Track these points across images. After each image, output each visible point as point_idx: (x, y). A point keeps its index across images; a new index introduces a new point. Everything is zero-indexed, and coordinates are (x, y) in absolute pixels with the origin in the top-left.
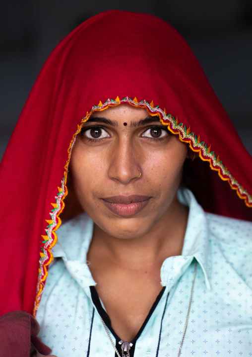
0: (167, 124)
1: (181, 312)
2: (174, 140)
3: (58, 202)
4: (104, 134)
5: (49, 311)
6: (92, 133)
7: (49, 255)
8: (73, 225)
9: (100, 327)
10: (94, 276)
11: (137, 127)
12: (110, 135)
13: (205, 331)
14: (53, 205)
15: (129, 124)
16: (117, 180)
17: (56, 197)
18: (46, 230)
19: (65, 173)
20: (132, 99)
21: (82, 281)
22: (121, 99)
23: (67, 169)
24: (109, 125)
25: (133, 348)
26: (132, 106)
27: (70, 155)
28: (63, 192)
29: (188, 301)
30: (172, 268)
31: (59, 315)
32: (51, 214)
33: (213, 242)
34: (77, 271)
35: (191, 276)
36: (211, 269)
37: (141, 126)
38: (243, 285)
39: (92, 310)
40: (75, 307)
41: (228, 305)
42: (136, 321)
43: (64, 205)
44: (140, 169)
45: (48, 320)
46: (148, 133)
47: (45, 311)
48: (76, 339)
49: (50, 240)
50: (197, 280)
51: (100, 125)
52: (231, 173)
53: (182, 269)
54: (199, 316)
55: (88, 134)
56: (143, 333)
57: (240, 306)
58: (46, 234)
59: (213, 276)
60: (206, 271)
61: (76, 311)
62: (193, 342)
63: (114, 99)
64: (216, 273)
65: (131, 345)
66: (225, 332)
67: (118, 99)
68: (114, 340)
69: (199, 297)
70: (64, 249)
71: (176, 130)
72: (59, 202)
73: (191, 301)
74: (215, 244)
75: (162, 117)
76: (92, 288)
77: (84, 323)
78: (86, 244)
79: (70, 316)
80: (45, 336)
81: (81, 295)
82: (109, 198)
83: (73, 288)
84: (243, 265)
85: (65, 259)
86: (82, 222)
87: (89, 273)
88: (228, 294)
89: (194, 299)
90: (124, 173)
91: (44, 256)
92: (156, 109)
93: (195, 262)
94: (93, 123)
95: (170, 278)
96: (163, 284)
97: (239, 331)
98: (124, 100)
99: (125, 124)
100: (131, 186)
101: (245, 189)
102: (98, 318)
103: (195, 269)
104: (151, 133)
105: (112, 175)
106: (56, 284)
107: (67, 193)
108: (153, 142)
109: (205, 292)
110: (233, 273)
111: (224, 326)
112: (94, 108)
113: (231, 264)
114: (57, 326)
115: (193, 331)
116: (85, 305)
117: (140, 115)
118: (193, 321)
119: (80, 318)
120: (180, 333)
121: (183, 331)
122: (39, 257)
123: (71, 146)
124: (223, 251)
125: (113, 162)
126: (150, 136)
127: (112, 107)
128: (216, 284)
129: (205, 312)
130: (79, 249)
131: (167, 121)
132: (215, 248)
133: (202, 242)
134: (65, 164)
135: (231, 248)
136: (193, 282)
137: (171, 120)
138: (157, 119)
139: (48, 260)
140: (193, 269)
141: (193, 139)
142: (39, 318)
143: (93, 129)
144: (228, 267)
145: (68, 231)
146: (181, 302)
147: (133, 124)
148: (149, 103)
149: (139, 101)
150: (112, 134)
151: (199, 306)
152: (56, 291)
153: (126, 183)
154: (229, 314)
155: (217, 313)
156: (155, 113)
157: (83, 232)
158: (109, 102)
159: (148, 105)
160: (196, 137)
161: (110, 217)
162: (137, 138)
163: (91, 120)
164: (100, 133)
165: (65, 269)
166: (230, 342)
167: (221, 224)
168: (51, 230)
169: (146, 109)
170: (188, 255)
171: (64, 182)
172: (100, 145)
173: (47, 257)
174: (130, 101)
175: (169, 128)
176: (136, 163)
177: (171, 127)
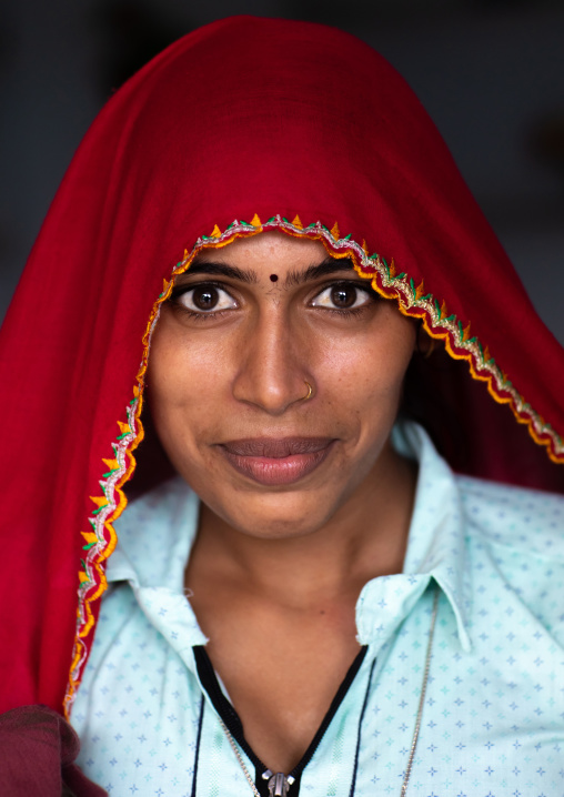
0: (370, 276)
1: (403, 704)
2: (385, 311)
3: (120, 456)
4: (224, 300)
5: (100, 703)
6: (196, 300)
7: (98, 580)
8: (152, 506)
9: (219, 739)
10: (203, 623)
11: (301, 284)
12: (238, 303)
13: (461, 746)
14: (108, 462)
15: (282, 277)
16: (257, 406)
17: (114, 445)
18: (92, 520)
19: (137, 391)
20: (290, 221)
21: (174, 636)
22: (263, 221)
23: (141, 382)
24: (235, 280)
25: (297, 785)
26: (289, 236)
27: (147, 348)
28: (131, 432)
29: (420, 678)
30: (382, 603)
31: (123, 713)
32: (102, 483)
33: (474, 543)
34: (163, 612)
35: (425, 620)
36: (469, 603)
37: (310, 281)
38: (546, 641)
39: (198, 699)
40: (159, 692)
41: (512, 686)
42: (301, 723)
43: (133, 462)
44: (308, 377)
45: (97, 724)
46: (325, 299)
47: (90, 703)
48: (163, 767)
49: (101, 544)
50: (439, 631)
51: (215, 279)
52: (514, 386)
53: (405, 604)
54: (446, 713)
55: (187, 300)
56: (317, 754)
57: (538, 687)
58: (91, 529)
59: (475, 618)
60: (460, 608)
61: (162, 704)
62: (433, 772)
63: (248, 221)
64: (483, 613)
65: (291, 780)
66: (506, 747)
67: (256, 221)
68: (252, 769)
69: (444, 668)
70: (132, 562)
71: (391, 290)
72: (123, 456)
73: (427, 679)
74: (479, 547)
75: (359, 260)
76: (199, 652)
77: (182, 731)
78: (183, 548)
79: (147, 715)
80: (91, 762)
81: (173, 667)
82: (234, 443)
83: (154, 649)
84: (543, 594)
85: (135, 585)
86: (172, 498)
87: (190, 617)
88: (511, 660)
89: (433, 673)
90: (272, 390)
91: (86, 578)
92: (344, 242)
93: (433, 587)
94: (199, 277)
95: (377, 626)
96: (362, 639)
97: (538, 746)
98: (272, 224)
99: (274, 278)
101: (546, 421)
102: (212, 719)
103: (435, 604)
104: (333, 296)
105: (242, 392)
106: (115, 641)
107: (142, 435)
108: (338, 319)
109: (457, 657)
110: (521, 613)
111: (503, 734)
112: (202, 242)
113: (517, 592)
114: (118, 737)
115: (432, 748)
116: (183, 689)
117: (309, 256)
118: (432, 725)
119: (172, 718)
120: (403, 751)
121: (409, 746)
122: (77, 583)
123: (150, 328)
124: (496, 562)
125: (247, 367)
126: (330, 304)
127: (243, 238)
128: (484, 637)
129: (458, 702)
130: (168, 560)
131: (369, 269)
132: (479, 556)
133: (448, 542)
134: (138, 368)
135: (515, 555)
136: (431, 634)
137: (378, 267)
138: (347, 264)
139: (95, 589)
140: (429, 604)
141: (431, 308)
142: (76, 722)
143: (198, 290)
144: (509, 599)
145: (141, 518)
146: (403, 681)
147: (293, 278)
148: (329, 229)
149: (305, 225)
150: (243, 301)
151: (445, 690)
152: (114, 657)
153: (277, 413)
154: (514, 706)
155: (487, 704)
156: (342, 250)
157: (175, 522)
158: (237, 227)
159: (326, 233)
160: (437, 304)
161: (237, 487)
162: (301, 310)
163: (195, 268)
164: (215, 299)
165: (135, 606)
166: (516, 771)
167: (492, 501)
168: (102, 520)
169: (322, 242)
170: (419, 571)
171: (134, 411)
172: (214, 327)
173: (94, 584)
174: (284, 224)
175: (374, 285)
177: (379, 284)
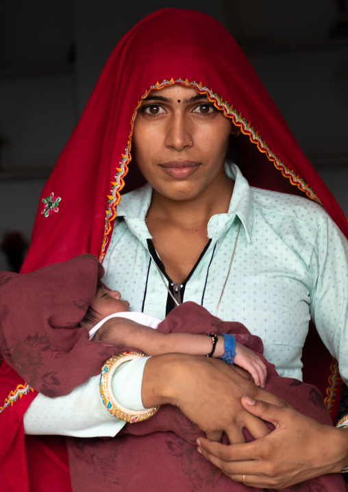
0: (213, 101)
1: (225, 262)
2: (219, 115)
3: (123, 167)
4: (161, 110)
5: (113, 262)
6: (151, 110)
7: (113, 213)
9: (156, 272)
10: (151, 231)
11: (189, 103)
12: (166, 111)
13: (245, 276)
14: (118, 169)
15: (182, 101)
16: (172, 147)
17: (120, 163)
18: (111, 191)
19: (129, 142)
20: (184, 80)
21: (140, 235)
22: (175, 80)
23: (130, 139)
24: (165, 103)
25: (184, 288)
26: (184, 86)
27: (133, 126)
28: (127, 158)
29: (232, 253)
30: (217, 224)
31: (121, 265)
32: (116, 177)
33: (255, 208)
34: (136, 227)
35: (234, 232)
36: (252, 228)
37: (192, 102)
39: (149, 260)
40: (135, 258)
41: (266, 257)
43: (127, 169)
44: (192, 139)
46: (198, 109)
47: (109, 263)
48: (135, 282)
49: (115, 200)
50: (240, 237)
51: (158, 104)
52: (268, 147)
53: (226, 225)
54: (240, 265)
55: (148, 111)
56: (192, 278)
57: (276, 258)
58: (111, 194)
59: (254, 233)
60: (247, 226)
61: (135, 261)
62: (234, 284)
63: (169, 80)
64: (257, 231)
65: (182, 286)
66: (262, 276)
67: (172, 80)
68: (167, 283)
69: (241, 250)
70: (126, 212)
71: (221, 107)
73: (234, 253)
74: (257, 209)
75: (209, 95)
76: (148, 240)
77: (142, 270)
78: (145, 208)
79: (130, 265)
81: (140, 249)
82: (166, 164)
83: (133, 243)
85: (126, 218)
87: (146, 229)
88: (266, 248)
89: (236, 251)
90: (178, 141)
91: (109, 213)
92: (204, 89)
93: (237, 221)
94: (152, 102)
95: (215, 231)
96: (210, 236)
97: (274, 277)
98: (178, 81)
99: (179, 101)
100: (183, 153)
102: (154, 266)
103: (239, 228)
104: (201, 109)
105: (169, 143)
107: (131, 158)
108: (202, 117)
109: (246, 246)
110: (270, 231)
111: (261, 272)
112: (153, 87)
113: (271, 226)
114: (119, 273)
115: (235, 276)
116: (143, 256)
117: (191, 93)
118: (235, 268)
119: (139, 266)
120: (224, 277)
121: (226, 276)
123: (133, 119)
124: (263, 215)
125: (169, 133)
126: (200, 112)
127: (167, 87)
129: (245, 261)
131: (213, 99)
132: (256, 212)
133: (244, 203)
134: (129, 134)
135: (271, 212)
136: (237, 238)
137: (217, 98)
138: (205, 96)
139: (112, 217)
140: (236, 228)
141: (235, 115)
143: (151, 107)
144: (267, 227)
146: (225, 254)
147: (186, 101)
148: (198, 83)
149: (190, 82)
150: (168, 110)
151: (241, 257)
152: (118, 247)
153: (179, 150)
154: (266, 263)
155: (256, 262)
156: (203, 91)
158: (165, 82)
159: (197, 85)
160: (238, 113)
161: (166, 180)
162: (189, 114)
163: (149, 98)
164: (158, 110)
166: (265, 285)
167: (263, 195)
168: (115, 191)
169: (195, 88)
170: (233, 212)
171: (127, 150)
172: (158, 119)
174: (182, 82)
175: (215, 105)
176: (188, 133)
177: (217, 104)
